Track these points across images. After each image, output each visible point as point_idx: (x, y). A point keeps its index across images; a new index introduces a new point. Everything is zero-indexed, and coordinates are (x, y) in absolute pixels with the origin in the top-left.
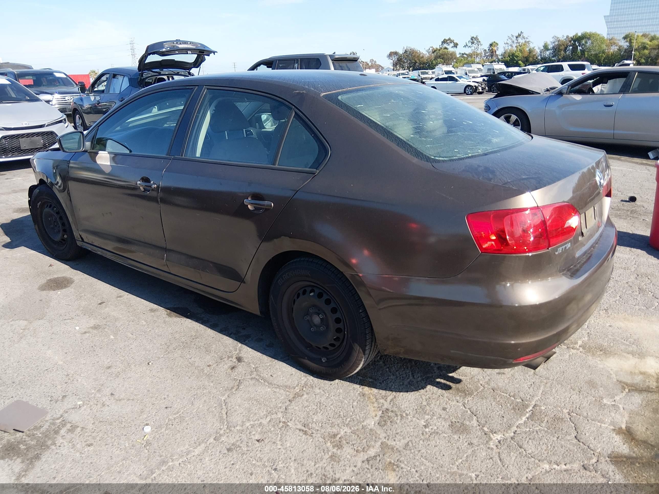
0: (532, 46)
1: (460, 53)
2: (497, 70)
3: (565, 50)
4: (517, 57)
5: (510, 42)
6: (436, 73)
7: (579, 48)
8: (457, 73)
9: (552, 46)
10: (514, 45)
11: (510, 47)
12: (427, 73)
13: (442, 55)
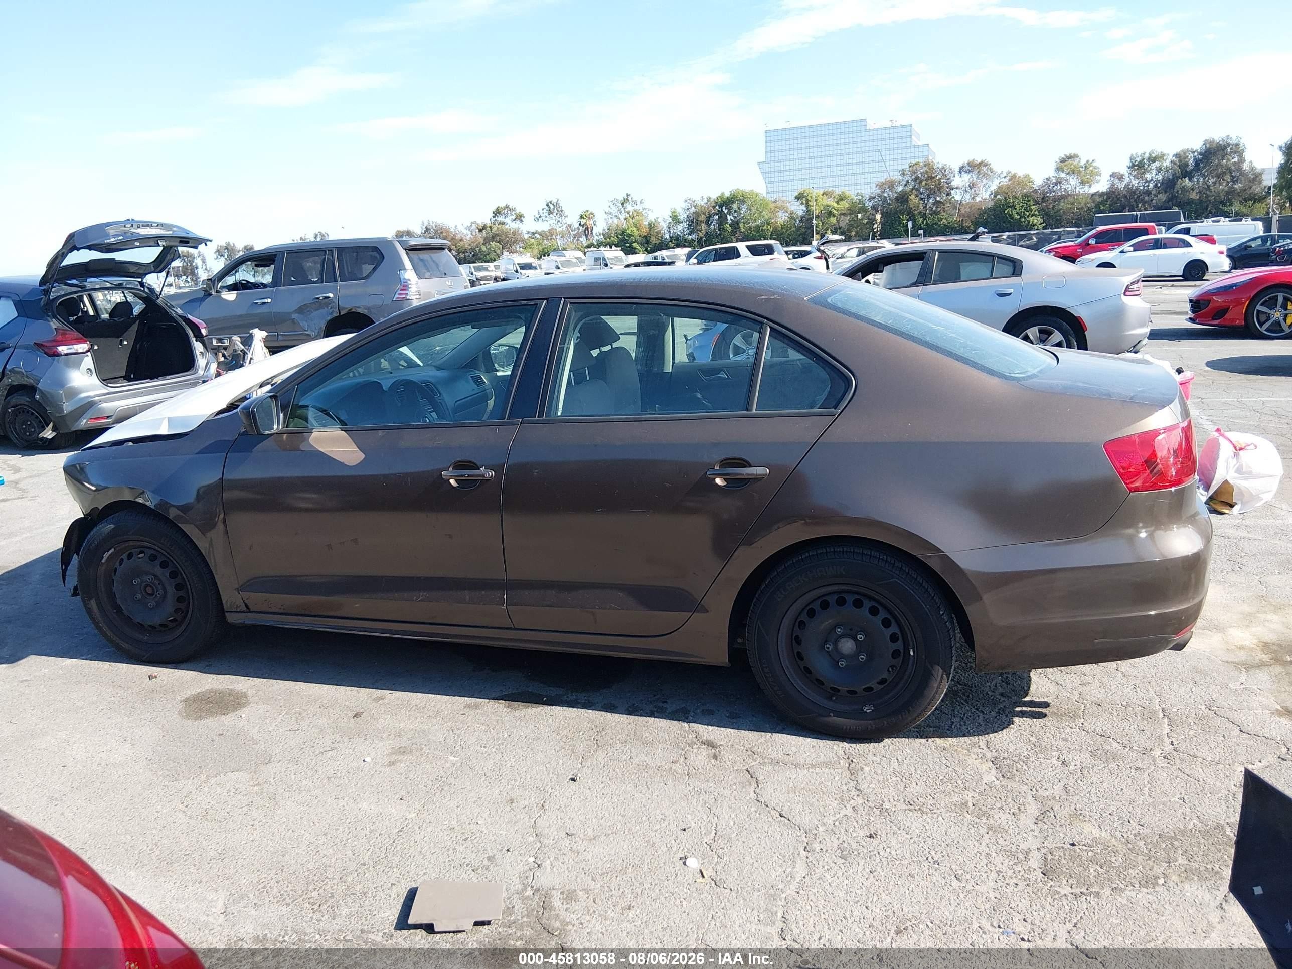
0: (651, 217)
1: (528, 233)
2: (612, 259)
3: (708, 223)
4: (630, 236)
5: (614, 210)
6: (502, 268)
7: (729, 217)
8: (540, 266)
9: (685, 216)
10: (622, 217)
11: (616, 221)
12: (486, 269)
13: (497, 235)
